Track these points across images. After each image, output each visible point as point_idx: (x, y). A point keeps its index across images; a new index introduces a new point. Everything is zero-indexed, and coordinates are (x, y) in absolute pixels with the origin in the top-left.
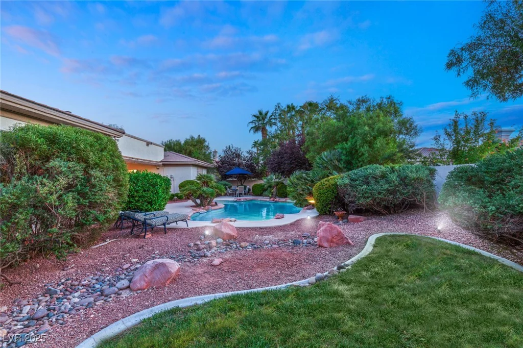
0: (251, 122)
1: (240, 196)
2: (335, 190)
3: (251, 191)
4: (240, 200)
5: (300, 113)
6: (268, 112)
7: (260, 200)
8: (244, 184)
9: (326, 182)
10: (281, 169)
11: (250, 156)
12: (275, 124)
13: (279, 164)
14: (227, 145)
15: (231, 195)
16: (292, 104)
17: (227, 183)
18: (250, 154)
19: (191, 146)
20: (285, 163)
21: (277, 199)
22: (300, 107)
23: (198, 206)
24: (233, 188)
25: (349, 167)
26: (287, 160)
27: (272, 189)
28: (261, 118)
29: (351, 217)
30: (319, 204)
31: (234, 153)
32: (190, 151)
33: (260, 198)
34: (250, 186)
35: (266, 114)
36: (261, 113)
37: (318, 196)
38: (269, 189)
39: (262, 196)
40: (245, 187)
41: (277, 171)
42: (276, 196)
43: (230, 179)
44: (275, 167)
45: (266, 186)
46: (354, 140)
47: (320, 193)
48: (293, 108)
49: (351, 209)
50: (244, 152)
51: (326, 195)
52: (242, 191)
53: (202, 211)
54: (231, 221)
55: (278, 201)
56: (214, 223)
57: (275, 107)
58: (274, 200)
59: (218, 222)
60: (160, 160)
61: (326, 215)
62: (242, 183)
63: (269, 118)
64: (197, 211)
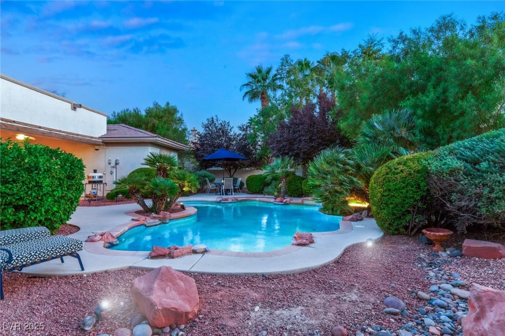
0: (245, 85)
1: (226, 194)
2: (422, 184)
3: (245, 186)
4: (226, 200)
5: (318, 70)
6: (270, 69)
7: (259, 201)
8: (234, 176)
9: (401, 167)
10: (293, 150)
11: (243, 133)
12: (281, 87)
13: (291, 142)
14: (209, 117)
15: (213, 192)
16: (305, 59)
17: (208, 173)
18: (244, 130)
19: (155, 118)
20: (300, 141)
21: (288, 199)
22: (318, 62)
23: (146, 211)
24: (217, 181)
25: (429, 140)
26: (303, 136)
27: (278, 182)
28: (260, 78)
29: (468, 243)
30: (385, 211)
31: (220, 129)
32: (154, 126)
33: (259, 198)
34: (242, 178)
35: (268, 72)
36: (260, 71)
37: (383, 196)
38: (274, 183)
39: (262, 193)
40: (235, 180)
41: (287, 154)
42: (286, 193)
43: (214, 168)
44: (283, 146)
45: (269, 178)
46: (440, 90)
47: (390, 190)
48: (307, 64)
49: (461, 227)
50: (235, 127)
51: (401, 193)
52: (231, 186)
53: (152, 221)
54: (195, 252)
55: (288, 202)
56: (153, 257)
57: (282, 61)
58: (281, 202)
59: (163, 256)
60: (100, 136)
61: (397, 234)
62: (232, 174)
63: (273, 77)
64: (141, 222)
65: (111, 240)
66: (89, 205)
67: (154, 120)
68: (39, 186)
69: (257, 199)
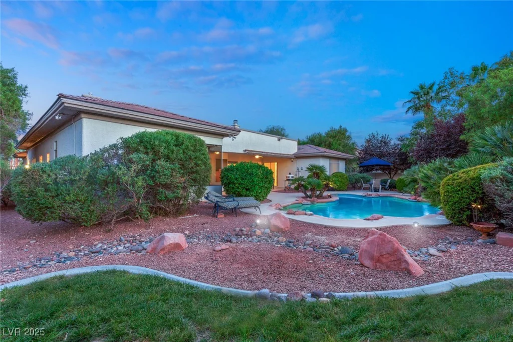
0: (407, 101)
4: (370, 195)
6: (433, 84)
7: (398, 198)
14: (371, 133)
19: (330, 137)
21: (420, 198)
28: (422, 94)
29: (500, 234)
32: (330, 143)
35: (431, 88)
36: (422, 88)
38: (412, 184)
44: (422, 154)
51: (458, 194)
52: (379, 185)
53: (306, 202)
54: (306, 214)
55: (421, 200)
56: (287, 214)
57: (444, 75)
58: (416, 199)
59: (291, 214)
60: (293, 153)
61: (461, 225)
62: (392, 177)
63: (437, 90)
64: (300, 202)
65: (280, 207)
66: (285, 192)
67: (330, 139)
68: (253, 181)
69: (397, 196)
